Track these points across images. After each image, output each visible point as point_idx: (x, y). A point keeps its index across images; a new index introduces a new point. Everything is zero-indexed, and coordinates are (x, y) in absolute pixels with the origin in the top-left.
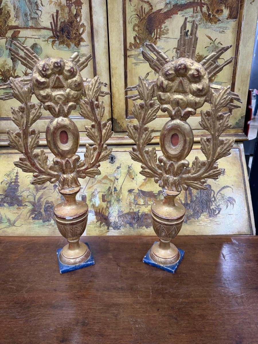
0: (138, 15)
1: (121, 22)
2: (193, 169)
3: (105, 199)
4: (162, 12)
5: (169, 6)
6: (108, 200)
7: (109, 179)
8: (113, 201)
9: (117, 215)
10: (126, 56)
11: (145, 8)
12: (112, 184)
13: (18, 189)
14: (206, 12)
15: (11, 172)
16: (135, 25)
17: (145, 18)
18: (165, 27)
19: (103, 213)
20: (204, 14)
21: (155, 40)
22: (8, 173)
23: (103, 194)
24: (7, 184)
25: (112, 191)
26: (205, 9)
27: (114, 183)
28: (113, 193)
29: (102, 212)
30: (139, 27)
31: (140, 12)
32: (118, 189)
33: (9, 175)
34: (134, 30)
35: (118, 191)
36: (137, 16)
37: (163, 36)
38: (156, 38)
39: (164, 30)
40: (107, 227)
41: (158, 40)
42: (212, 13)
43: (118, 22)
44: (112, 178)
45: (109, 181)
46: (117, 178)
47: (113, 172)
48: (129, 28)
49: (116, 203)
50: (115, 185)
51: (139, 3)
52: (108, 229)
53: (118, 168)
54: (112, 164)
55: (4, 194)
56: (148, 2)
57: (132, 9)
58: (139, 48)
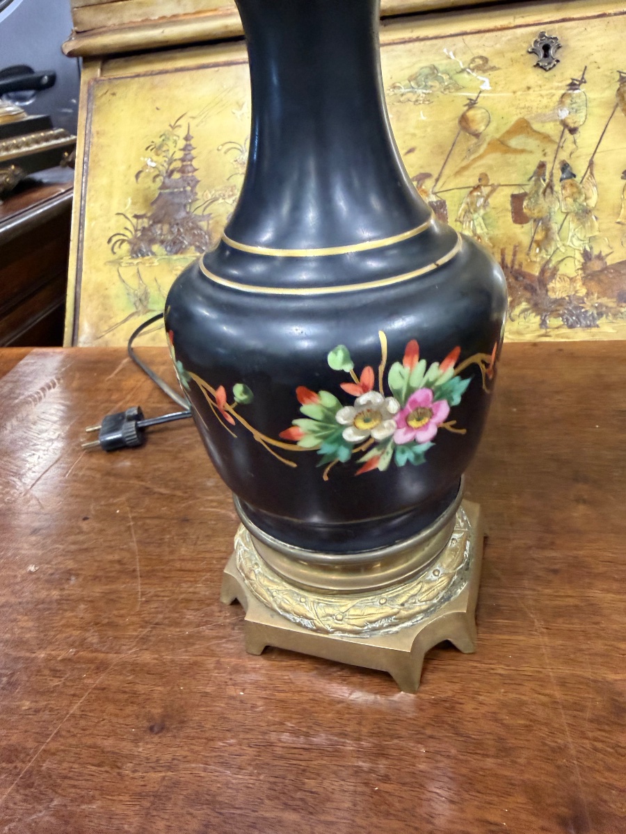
3: (525, 211)
6: (536, 214)
7: (538, 133)
8: (559, 218)
9: (580, 272)
12: (551, 150)
13: (196, 194)
15: (165, 137)
19: (520, 265)
22: (158, 141)
23: (516, 192)
24: (158, 179)
25: (551, 180)
27: (560, 147)
28: (557, 187)
29: (513, 261)
32: (580, 168)
33: (160, 147)
35: (578, 179)
40: (538, 318)
44: (552, 129)
45: (538, 142)
46: (572, 126)
47: (552, 104)
49: (571, 225)
50: (563, 156)
52: (543, 324)
53: (573, 86)
54: (547, 74)
55: (149, 214)
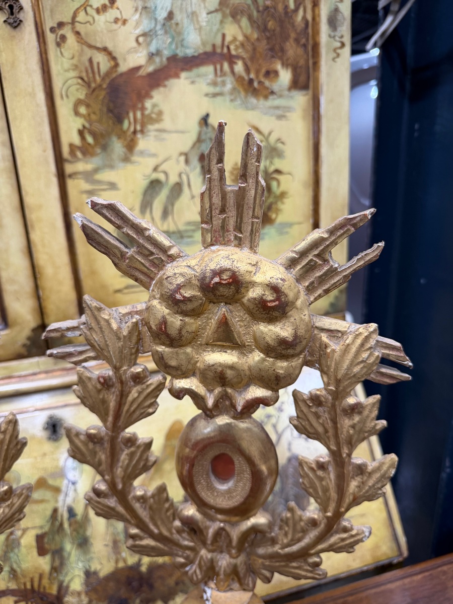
0: (82, 79)
1: (41, 97)
2: (286, 534)
3: (46, 545)
4: (142, 72)
5: (157, 60)
6: (53, 547)
7: (53, 486)
9: (84, 586)
10: (62, 177)
11: (98, 64)
14: (244, 74)
16: (78, 103)
17: (100, 86)
18: (154, 106)
20: (239, 79)
21: (132, 136)
23: (40, 533)
25: (62, 521)
26: (239, 67)
27: (67, 495)
28: (67, 525)
29: (39, 586)
30: (88, 106)
31: (87, 71)
32: (81, 508)
34: (77, 113)
35: (80, 517)
36: (80, 81)
37: (150, 127)
38: (135, 132)
39: (152, 112)
41: (139, 136)
42: (257, 77)
43: (33, 95)
44: (61, 482)
45: (52, 493)
46: (74, 479)
47: (61, 465)
48: (64, 110)
49: (76, 552)
50: (69, 501)
51: (82, 50)
54: (56, 444)
56: (105, 50)
57: (67, 63)
58: (93, 155)
